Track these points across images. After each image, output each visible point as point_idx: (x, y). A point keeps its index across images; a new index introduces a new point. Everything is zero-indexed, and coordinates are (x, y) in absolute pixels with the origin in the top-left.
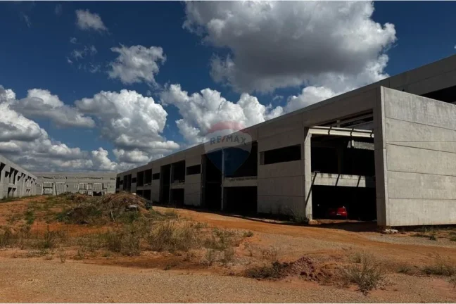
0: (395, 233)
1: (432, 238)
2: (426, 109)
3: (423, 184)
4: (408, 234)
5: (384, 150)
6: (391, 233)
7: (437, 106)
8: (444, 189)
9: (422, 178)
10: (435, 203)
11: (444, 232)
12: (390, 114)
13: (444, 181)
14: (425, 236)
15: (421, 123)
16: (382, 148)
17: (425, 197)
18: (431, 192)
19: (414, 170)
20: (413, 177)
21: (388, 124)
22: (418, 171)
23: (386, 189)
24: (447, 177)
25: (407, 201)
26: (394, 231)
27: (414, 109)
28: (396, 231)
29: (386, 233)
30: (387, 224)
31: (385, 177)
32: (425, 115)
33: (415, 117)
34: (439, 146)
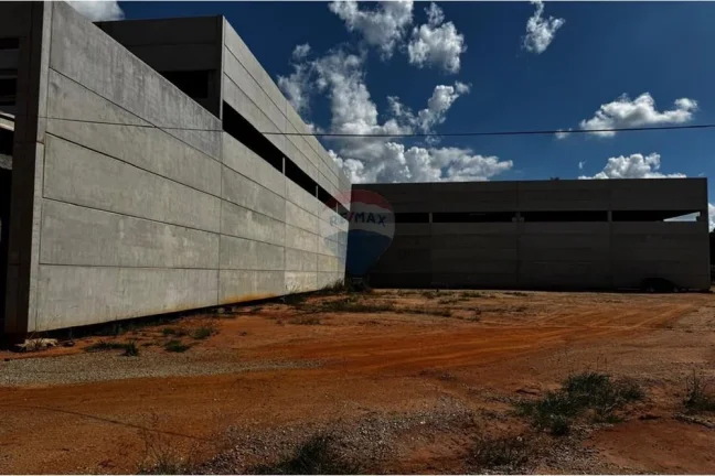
0: (49, 345)
1: (130, 350)
2: (142, 85)
3: (122, 234)
4: (81, 343)
5: (39, 147)
6: (38, 347)
7: (164, 89)
8: (162, 247)
9: (121, 224)
10: (143, 276)
11: (155, 331)
12: (62, 64)
13: (162, 233)
14: (116, 347)
15: (131, 110)
16: (35, 141)
17: (124, 263)
18: (137, 254)
19: (107, 205)
20: (104, 219)
21: (55, 85)
22: (116, 208)
23: (35, 241)
24: (167, 227)
25: (84, 271)
26: (47, 341)
27: (120, 76)
28: (52, 341)
29: (24, 350)
30: (31, 327)
31: (36, 214)
32: (139, 96)
33: (119, 93)
34: (159, 167)
